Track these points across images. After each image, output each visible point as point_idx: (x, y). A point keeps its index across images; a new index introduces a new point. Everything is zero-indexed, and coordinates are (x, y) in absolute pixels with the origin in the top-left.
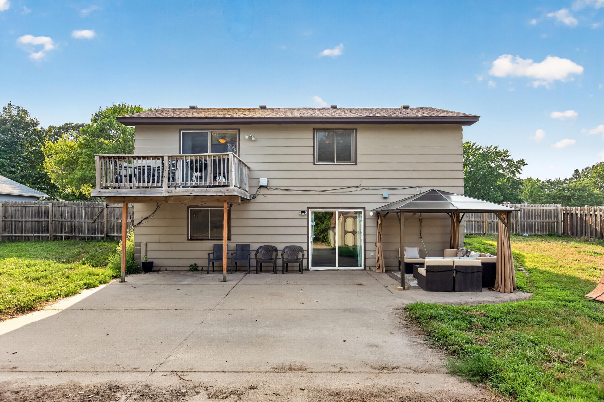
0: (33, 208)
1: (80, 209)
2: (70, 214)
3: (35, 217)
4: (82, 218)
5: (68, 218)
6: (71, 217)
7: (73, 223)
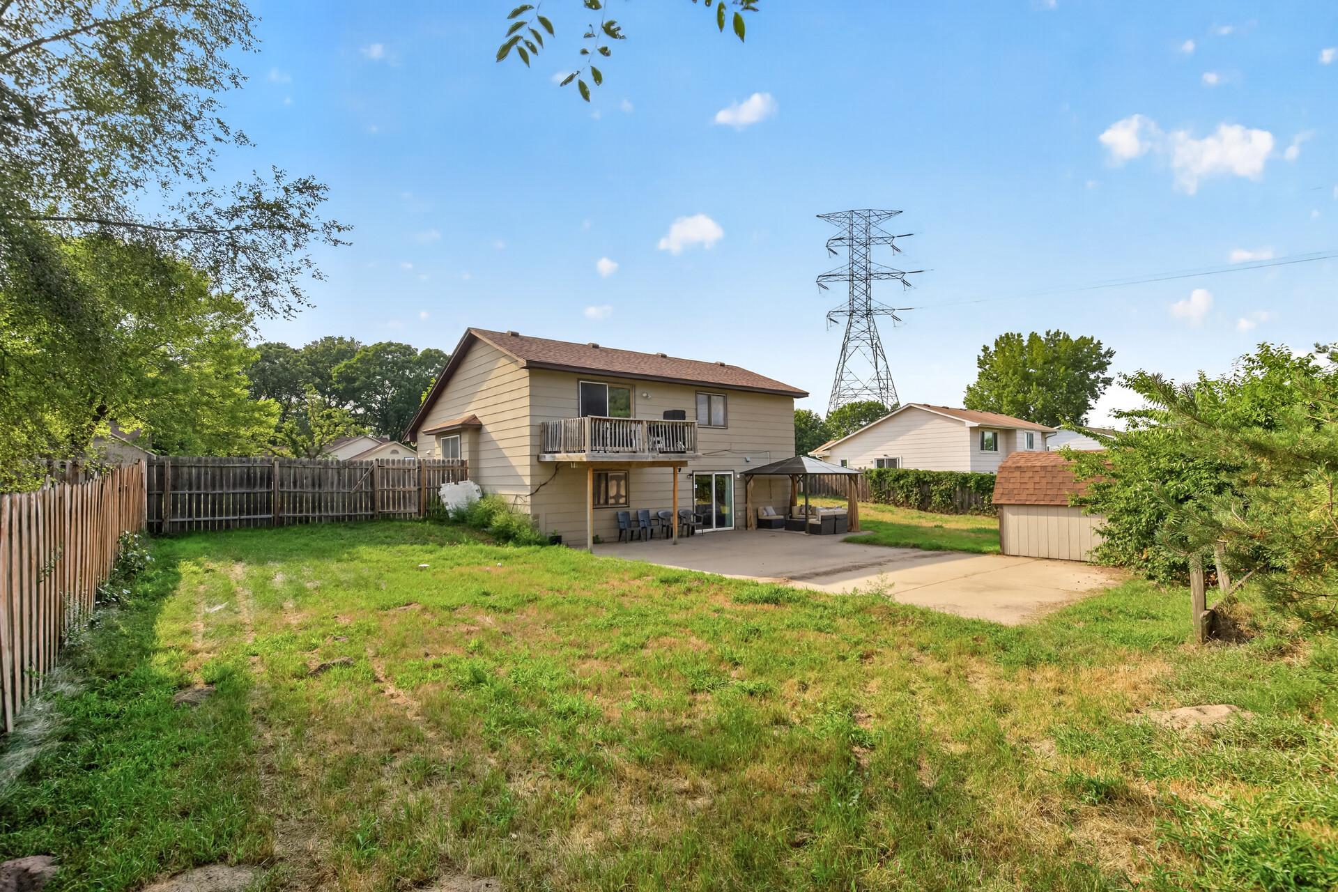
0: (238, 471)
1: (330, 471)
2: (310, 479)
3: (241, 485)
4: (332, 487)
5: (307, 487)
6: (313, 485)
7: (317, 496)
